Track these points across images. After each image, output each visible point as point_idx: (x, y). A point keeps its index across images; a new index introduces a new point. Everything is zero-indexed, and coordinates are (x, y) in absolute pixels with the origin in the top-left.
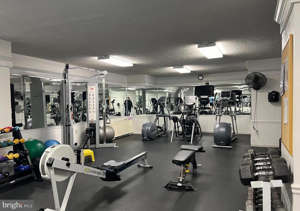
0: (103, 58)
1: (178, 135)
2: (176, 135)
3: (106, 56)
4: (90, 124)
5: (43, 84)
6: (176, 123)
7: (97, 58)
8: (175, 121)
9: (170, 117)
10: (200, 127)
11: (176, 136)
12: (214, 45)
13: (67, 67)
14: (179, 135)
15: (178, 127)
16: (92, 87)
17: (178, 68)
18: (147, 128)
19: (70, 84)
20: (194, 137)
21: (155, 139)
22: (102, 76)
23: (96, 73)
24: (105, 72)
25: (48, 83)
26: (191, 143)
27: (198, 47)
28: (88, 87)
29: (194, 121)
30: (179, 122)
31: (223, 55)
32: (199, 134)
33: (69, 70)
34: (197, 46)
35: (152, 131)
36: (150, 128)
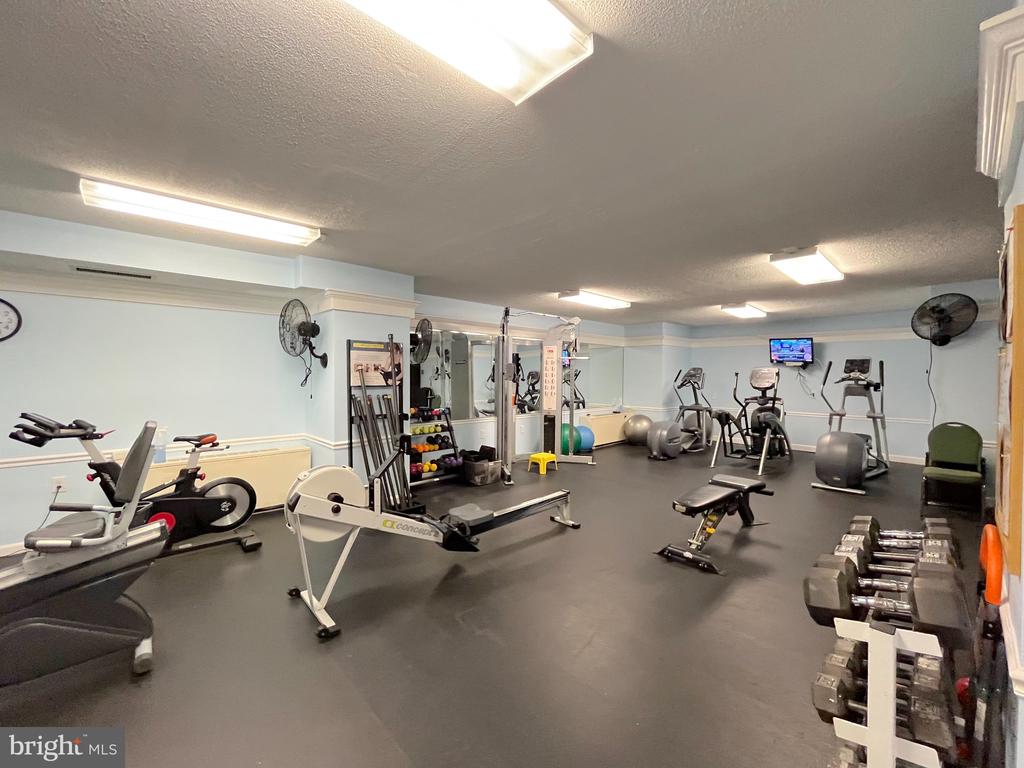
0: (567, 295)
1: (729, 451)
2: (726, 452)
3: (574, 291)
4: (545, 416)
5: (469, 343)
6: (726, 427)
7: (557, 294)
8: (724, 420)
9: (710, 413)
10: (785, 438)
11: (726, 456)
12: (814, 252)
13: (507, 313)
14: (732, 452)
15: (731, 436)
16: (552, 348)
17: (733, 306)
18: (659, 432)
19: (511, 342)
20: (766, 459)
21: (674, 458)
22: (570, 327)
23: (558, 323)
24: (577, 320)
25: (477, 342)
26: (760, 473)
27: (772, 259)
28: (544, 347)
29: (768, 426)
30: (733, 426)
31: (845, 274)
32: (783, 454)
33: (510, 318)
34: (768, 257)
35: (670, 441)
36: (665, 433)
